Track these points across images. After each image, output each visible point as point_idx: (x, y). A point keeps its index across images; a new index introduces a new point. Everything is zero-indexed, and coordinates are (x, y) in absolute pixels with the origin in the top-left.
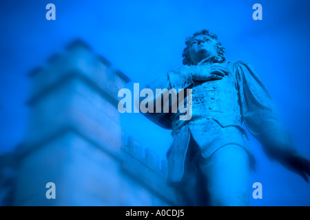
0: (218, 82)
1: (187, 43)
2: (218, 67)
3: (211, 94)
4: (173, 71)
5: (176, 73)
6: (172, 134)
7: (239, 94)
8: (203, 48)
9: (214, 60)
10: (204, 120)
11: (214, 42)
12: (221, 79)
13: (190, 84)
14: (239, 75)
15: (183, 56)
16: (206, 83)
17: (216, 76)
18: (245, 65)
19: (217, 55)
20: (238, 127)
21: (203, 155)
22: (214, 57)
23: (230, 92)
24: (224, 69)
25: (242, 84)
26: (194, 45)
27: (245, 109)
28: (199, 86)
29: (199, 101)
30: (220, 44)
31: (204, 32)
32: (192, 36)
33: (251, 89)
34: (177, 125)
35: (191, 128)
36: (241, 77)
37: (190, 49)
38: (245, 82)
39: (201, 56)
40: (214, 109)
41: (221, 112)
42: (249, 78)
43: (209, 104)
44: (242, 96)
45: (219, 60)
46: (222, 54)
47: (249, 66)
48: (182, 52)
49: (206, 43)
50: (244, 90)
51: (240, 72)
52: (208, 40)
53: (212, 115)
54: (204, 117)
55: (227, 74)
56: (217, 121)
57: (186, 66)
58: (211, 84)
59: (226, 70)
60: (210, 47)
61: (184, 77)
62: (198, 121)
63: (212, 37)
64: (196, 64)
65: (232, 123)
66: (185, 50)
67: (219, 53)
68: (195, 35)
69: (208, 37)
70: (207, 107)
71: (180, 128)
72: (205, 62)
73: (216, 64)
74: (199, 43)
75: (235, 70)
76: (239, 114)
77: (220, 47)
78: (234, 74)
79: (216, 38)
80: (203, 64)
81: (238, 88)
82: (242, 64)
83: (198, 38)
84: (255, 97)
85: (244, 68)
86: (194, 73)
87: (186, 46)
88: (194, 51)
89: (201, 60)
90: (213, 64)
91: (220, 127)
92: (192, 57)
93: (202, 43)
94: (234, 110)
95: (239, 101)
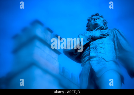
0: (104, 39)
1: (88, 20)
2: (104, 32)
3: (100, 45)
4: (81, 34)
5: (83, 35)
6: (82, 66)
7: (114, 45)
8: (96, 22)
9: (102, 28)
10: (97, 58)
11: (102, 19)
12: (105, 37)
13: (90, 40)
14: (114, 35)
15: (87, 26)
16: (98, 40)
17: (103, 36)
18: (118, 30)
19: (103, 25)
20: (115, 62)
21: (97, 76)
22: (102, 27)
23: (110, 44)
24: (107, 33)
25: (116, 40)
26: (92, 21)
27: (118, 52)
28: (94, 42)
29: (95, 49)
30: (105, 20)
31: (97, 15)
32: (91, 17)
33: (121, 42)
34: (84, 61)
35: (91, 62)
36: (116, 36)
37: (90, 23)
38: (117, 38)
39: (96, 26)
40: (102, 53)
41: (106, 54)
42: (120, 37)
43: (100, 50)
44: (116, 46)
45: (105, 28)
46: (106, 25)
47: (120, 31)
48: (86, 25)
49: (98, 20)
50: (117, 43)
51: (115, 34)
52: (99, 18)
53: (101, 55)
54: (97, 57)
55: (108, 35)
56: (104, 59)
57: (88, 32)
58: (100, 40)
59: (108, 33)
60: (100, 22)
61: (87, 37)
62: (94, 59)
63: (101, 17)
64: (93, 31)
65: (111, 60)
66: (88, 24)
67: (104, 25)
68: (92, 16)
69: (99, 17)
70: (99, 52)
71: (85, 63)
72: (97, 29)
73: (103, 30)
74: (94, 20)
75: (112, 33)
76: (115, 55)
77: (105, 21)
78: (112, 35)
79: (103, 17)
80: (96, 30)
81: (114, 42)
82: (116, 30)
83: (94, 17)
84: (123, 46)
85: (117, 31)
86: (92, 35)
87: (88, 22)
88: (92, 24)
89: (95, 28)
90: (102, 30)
91: (105, 61)
92: (91, 27)
93: (96, 20)
94: (112, 53)
95: (115, 48)
